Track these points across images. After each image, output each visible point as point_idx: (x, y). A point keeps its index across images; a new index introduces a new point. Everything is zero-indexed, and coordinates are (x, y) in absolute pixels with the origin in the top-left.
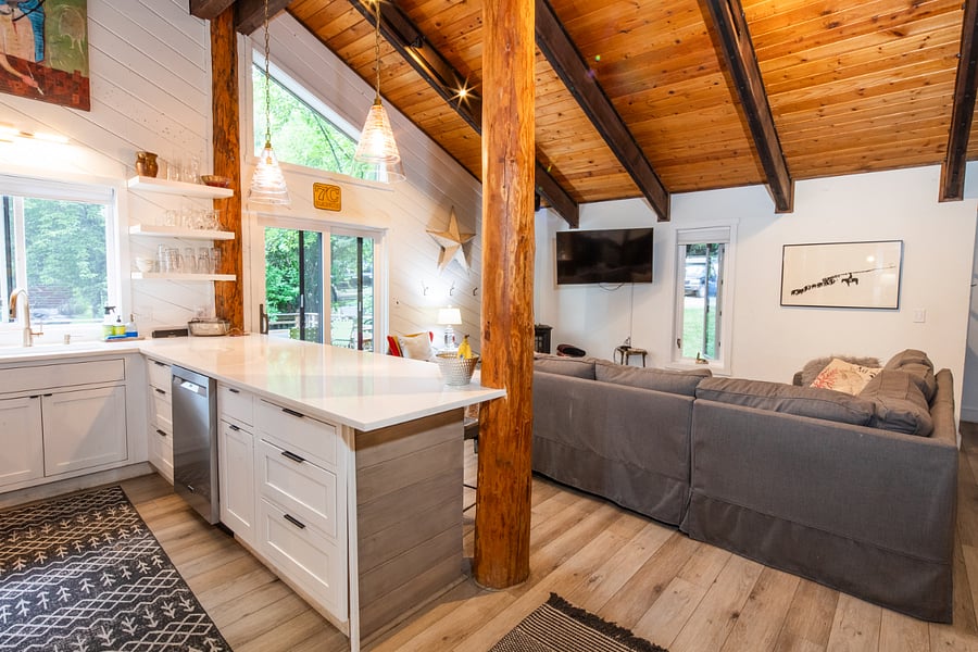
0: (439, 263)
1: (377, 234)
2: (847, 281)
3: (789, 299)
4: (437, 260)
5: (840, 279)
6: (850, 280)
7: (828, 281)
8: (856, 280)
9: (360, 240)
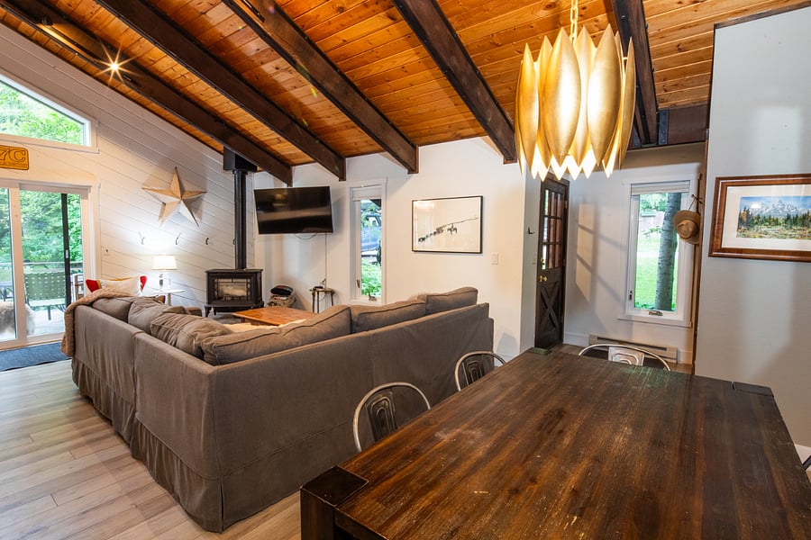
0: (160, 217)
1: (83, 191)
2: (450, 229)
3: (418, 246)
4: (158, 214)
5: (446, 228)
6: (453, 229)
7: (439, 231)
8: (455, 229)
9: (64, 197)
